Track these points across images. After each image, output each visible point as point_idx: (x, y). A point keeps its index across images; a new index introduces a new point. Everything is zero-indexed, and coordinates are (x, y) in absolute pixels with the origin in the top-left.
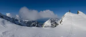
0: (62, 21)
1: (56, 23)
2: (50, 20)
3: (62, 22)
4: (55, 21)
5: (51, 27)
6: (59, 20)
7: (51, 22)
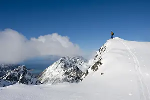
0: (99, 63)
1: (78, 69)
2: (62, 61)
3: (100, 67)
4: (76, 65)
5: (65, 81)
6: (87, 61)
7: (65, 67)
